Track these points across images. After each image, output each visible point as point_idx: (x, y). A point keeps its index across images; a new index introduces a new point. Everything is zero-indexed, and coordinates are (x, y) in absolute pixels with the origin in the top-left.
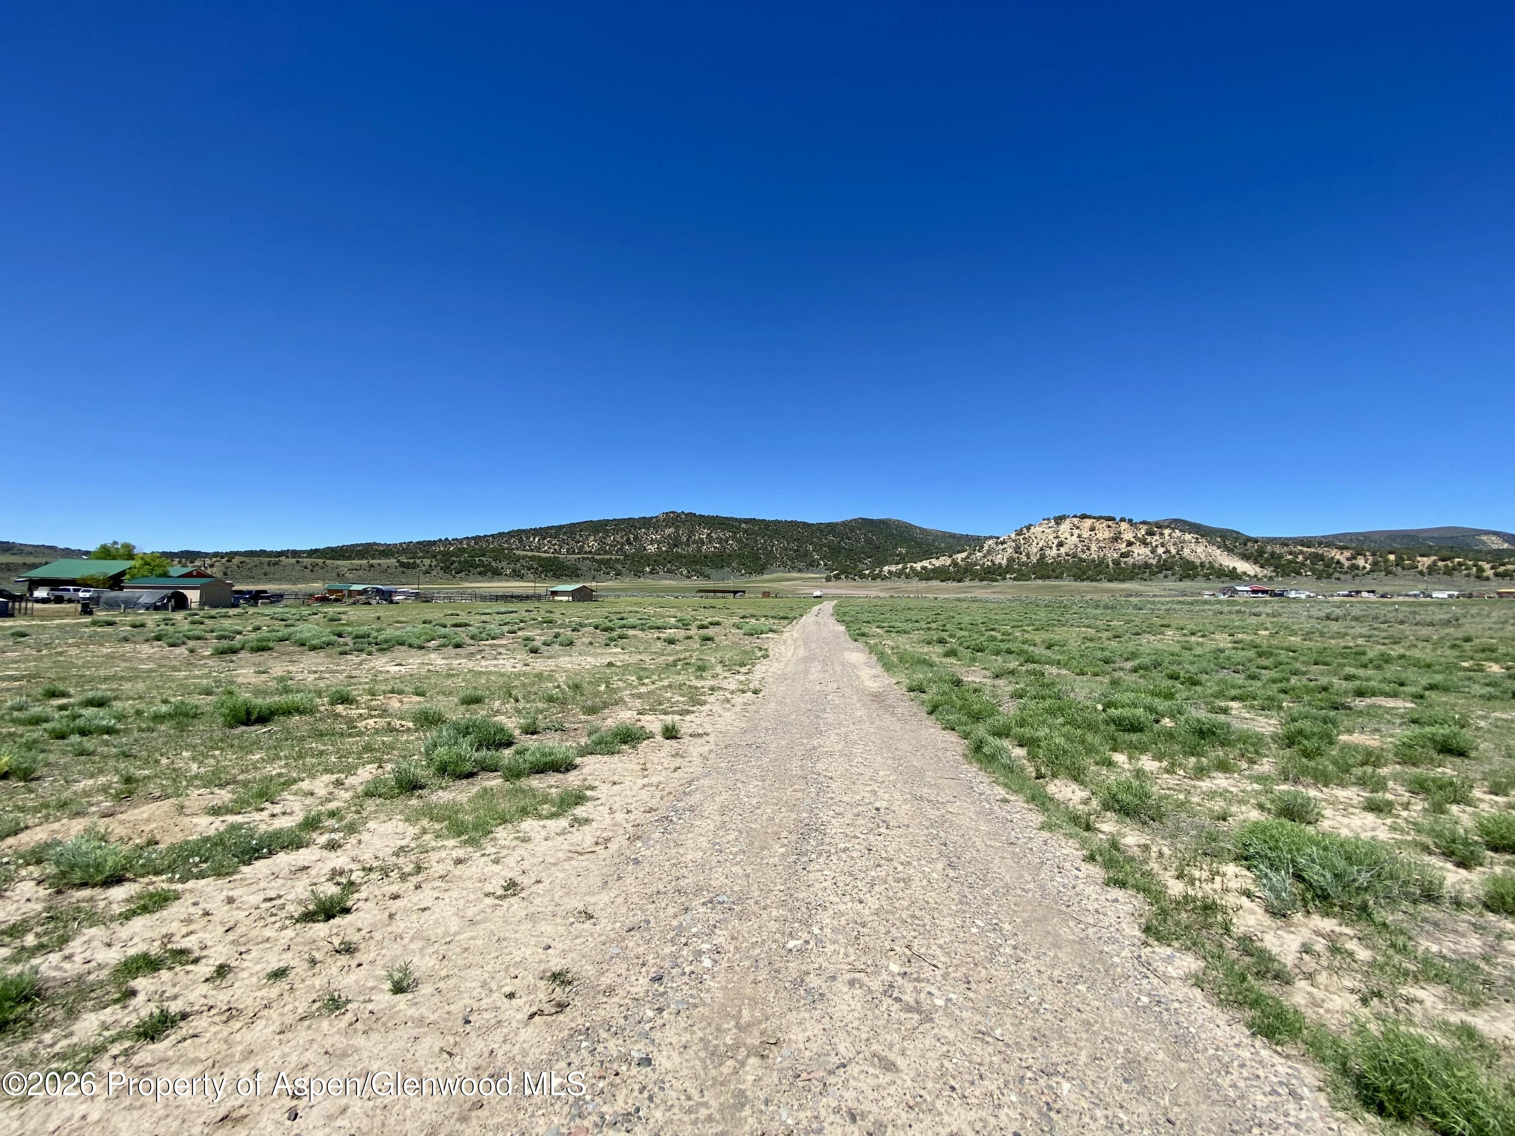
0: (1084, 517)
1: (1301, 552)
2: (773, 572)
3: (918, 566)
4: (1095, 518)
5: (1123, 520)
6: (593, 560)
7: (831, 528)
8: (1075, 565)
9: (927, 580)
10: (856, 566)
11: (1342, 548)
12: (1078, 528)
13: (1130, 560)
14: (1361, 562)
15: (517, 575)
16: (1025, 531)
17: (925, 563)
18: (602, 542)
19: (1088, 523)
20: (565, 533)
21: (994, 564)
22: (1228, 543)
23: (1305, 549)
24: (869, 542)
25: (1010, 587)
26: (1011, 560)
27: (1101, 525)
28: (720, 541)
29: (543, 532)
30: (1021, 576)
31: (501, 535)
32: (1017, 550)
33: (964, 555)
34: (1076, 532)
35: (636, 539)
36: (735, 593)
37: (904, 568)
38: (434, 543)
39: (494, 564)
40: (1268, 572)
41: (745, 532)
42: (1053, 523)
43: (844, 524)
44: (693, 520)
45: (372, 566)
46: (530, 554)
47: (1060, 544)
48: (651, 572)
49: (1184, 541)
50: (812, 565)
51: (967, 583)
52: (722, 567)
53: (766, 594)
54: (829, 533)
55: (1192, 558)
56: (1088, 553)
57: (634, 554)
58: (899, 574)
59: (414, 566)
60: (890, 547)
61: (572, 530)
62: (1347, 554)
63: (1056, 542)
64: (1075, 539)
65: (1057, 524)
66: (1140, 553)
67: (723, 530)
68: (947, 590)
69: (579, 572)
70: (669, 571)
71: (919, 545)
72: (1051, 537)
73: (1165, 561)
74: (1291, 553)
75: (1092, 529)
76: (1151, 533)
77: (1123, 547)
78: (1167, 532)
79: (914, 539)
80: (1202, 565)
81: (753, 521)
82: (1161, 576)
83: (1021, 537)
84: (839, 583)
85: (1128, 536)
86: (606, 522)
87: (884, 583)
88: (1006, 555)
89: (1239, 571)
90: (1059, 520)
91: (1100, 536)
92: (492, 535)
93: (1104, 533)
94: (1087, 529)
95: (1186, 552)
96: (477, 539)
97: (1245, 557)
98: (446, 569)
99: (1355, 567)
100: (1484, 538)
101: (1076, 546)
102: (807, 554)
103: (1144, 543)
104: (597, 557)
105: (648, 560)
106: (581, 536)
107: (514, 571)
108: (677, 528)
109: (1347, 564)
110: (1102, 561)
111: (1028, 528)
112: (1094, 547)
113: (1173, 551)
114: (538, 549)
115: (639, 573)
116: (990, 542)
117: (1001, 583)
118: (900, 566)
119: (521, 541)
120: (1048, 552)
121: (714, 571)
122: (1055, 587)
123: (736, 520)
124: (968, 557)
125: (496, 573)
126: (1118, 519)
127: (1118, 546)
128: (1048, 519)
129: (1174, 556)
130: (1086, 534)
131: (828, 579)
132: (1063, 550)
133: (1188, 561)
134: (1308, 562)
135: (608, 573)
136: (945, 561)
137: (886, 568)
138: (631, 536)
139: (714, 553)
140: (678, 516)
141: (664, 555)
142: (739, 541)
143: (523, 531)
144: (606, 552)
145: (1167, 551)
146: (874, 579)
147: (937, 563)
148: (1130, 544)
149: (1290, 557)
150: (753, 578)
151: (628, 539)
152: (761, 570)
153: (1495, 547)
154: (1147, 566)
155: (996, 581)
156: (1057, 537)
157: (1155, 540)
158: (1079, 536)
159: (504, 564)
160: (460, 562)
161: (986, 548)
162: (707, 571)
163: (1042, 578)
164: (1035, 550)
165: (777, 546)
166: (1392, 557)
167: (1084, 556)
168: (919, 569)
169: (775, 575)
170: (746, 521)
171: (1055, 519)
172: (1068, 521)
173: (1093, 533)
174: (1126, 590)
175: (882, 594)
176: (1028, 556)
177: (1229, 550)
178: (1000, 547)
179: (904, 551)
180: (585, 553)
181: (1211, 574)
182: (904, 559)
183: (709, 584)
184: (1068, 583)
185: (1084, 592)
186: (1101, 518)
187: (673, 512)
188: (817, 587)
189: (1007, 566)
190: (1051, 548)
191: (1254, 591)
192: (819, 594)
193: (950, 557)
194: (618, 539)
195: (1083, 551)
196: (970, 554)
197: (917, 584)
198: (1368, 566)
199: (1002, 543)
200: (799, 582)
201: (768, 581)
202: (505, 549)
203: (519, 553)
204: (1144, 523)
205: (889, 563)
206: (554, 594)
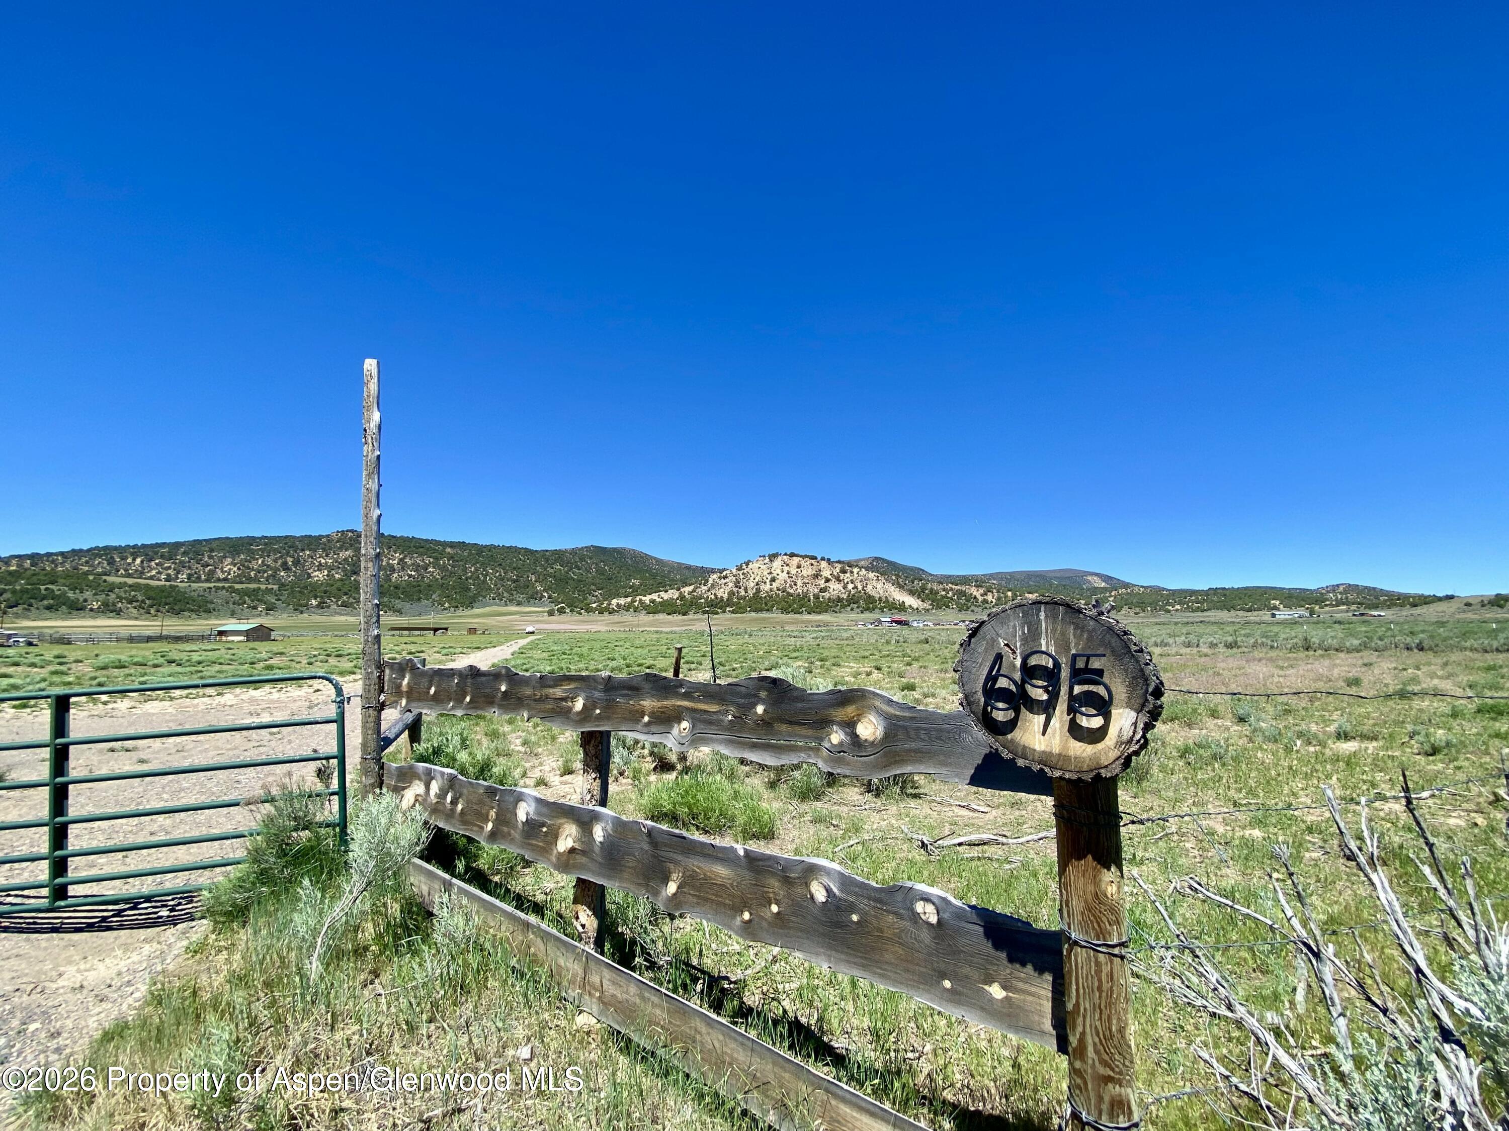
0: (792, 555)
1: (951, 589)
2: (485, 606)
3: (647, 599)
4: (801, 556)
5: (823, 559)
6: (232, 590)
7: (558, 556)
8: (784, 599)
9: (655, 613)
10: (585, 599)
11: (977, 586)
12: (787, 565)
13: (826, 595)
14: (989, 597)
15: (110, 609)
16: (744, 567)
17: (654, 596)
18: (244, 566)
19: (796, 560)
20: (184, 553)
21: (716, 598)
22: (900, 580)
23: (954, 587)
24: (601, 572)
25: (728, 620)
26: (731, 593)
27: (806, 563)
28: (417, 568)
29: (149, 552)
30: (739, 609)
31: (77, 553)
32: (737, 584)
33: (691, 588)
34: (786, 569)
35: (296, 563)
36: (436, 630)
37: (633, 601)
39: (71, 594)
40: (927, 605)
41: (451, 557)
42: (767, 560)
43: (574, 552)
46: (130, 581)
47: (773, 580)
48: (320, 606)
49: (869, 579)
50: (534, 598)
51: (691, 616)
52: (419, 599)
53: (473, 631)
54: (556, 561)
55: (873, 593)
56: (795, 588)
57: (293, 585)
58: (627, 608)
60: (623, 579)
61: (196, 548)
62: (981, 591)
63: (769, 577)
64: (785, 575)
65: (771, 561)
66: (835, 588)
67: (421, 555)
68: (670, 623)
69: (211, 606)
70: (345, 605)
71: (654, 576)
72: (765, 573)
73: (853, 595)
74: (944, 590)
75: (799, 567)
76: (844, 571)
77: (822, 583)
78: (856, 570)
79: (649, 570)
80: (880, 599)
81: (462, 545)
82: (849, 608)
83: (741, 573)
84: (563, 617)
85: (826, 573)
86: (252, 540)
87: (611, 617)
88: (728, 589)
89: (907, 604)
90: (773, 557)
91: (805, 573)
92: (62, 554)
93: (808, 571)
94: (795, 566)
96: (35, 558)
97: (912, 593)
99: (985, 601)
100: (1090, 578)
101: (785, 582)
102: (528, 585)
103: (838, 579)
104: (237, 586)
105: (314, 590)
106: (210, 557)
107: (106, 604)
108: (357, 550)
109: (980, 599)
110: (806, 595)
111: (747, 564)
112: (799, 583)
113: (860, 588)
114: (141, 574)
115: (300, 608)
116: (715, 576)
117: (721, 616)
118: (629, 599)
119: (111, 562)
120: (762, 587)
121: (408, 605)
122: (764, 619)
123: (438, 543)
124: (694, 591)
125: (77, 608)
126: (819, 558)
127: (818, 582)
128: (764, 556)
129: (860, 592)
130: (794, 571)
131: (551, 613)
132: (775, 585)
133: (870, 596)
134: (956, 597)
135: (255, 608)
136: (672, 594)
137: (614, 602)
138: (290, 561)
139: (409, 584)
141: (339, 584)
142: (443, 568)
143: (116, 548)
144: (250, 580)
145: (855, 587)
146: (601, 613)
147: (666, 596)
148: (827, 580)
149: (943, 593)
150: (460, 612)
151: (285, 564)
152: (471, 603)
153: (1096, 585)
154: (839, 600)
155: (717, 613)
156: (771, 573)
157: (847, 577)
158: (788, 573)
159: (88, 594)
160: (14, 592)
161: (711, 581)
162: (398, 604)
163: (757, 610)
164: (752, 585)
165: (492, 576)
166: (1010, 594)
167: (791, 591)
168: (648, 602)
169: (487, 609)
170: (452, 545)
171: (770, 556)
172: (780, 558)
173: (799, 570)
174: (819, 621)
175: (603, 629)
176: (746, 590)
177: (901, 587)
178: (723, 581)
179: (637, 582)
180: (219, 580)
181: (885, 607)
182: (635, 591)
183: (403, 621)
184: (776, 615)
185: (787, 623)
186: (806, 556)
187: (352, 531)
188: (532, 622)
189: (728, 600)
190: (765, 583)
191: (892, 622)
192: (530, 629)
193: (678, 589)
194: (269, 561)
195: (791, 586)
196: (697, 588)
197: (643, 617)
198: (994, 601)
199: (725, 577)
200: (517, 617)
201: (478, 616)
202: (86, 574)
203: (111, 579)
204: (839, 562)
205: (618, 596)
206: (221, 633)
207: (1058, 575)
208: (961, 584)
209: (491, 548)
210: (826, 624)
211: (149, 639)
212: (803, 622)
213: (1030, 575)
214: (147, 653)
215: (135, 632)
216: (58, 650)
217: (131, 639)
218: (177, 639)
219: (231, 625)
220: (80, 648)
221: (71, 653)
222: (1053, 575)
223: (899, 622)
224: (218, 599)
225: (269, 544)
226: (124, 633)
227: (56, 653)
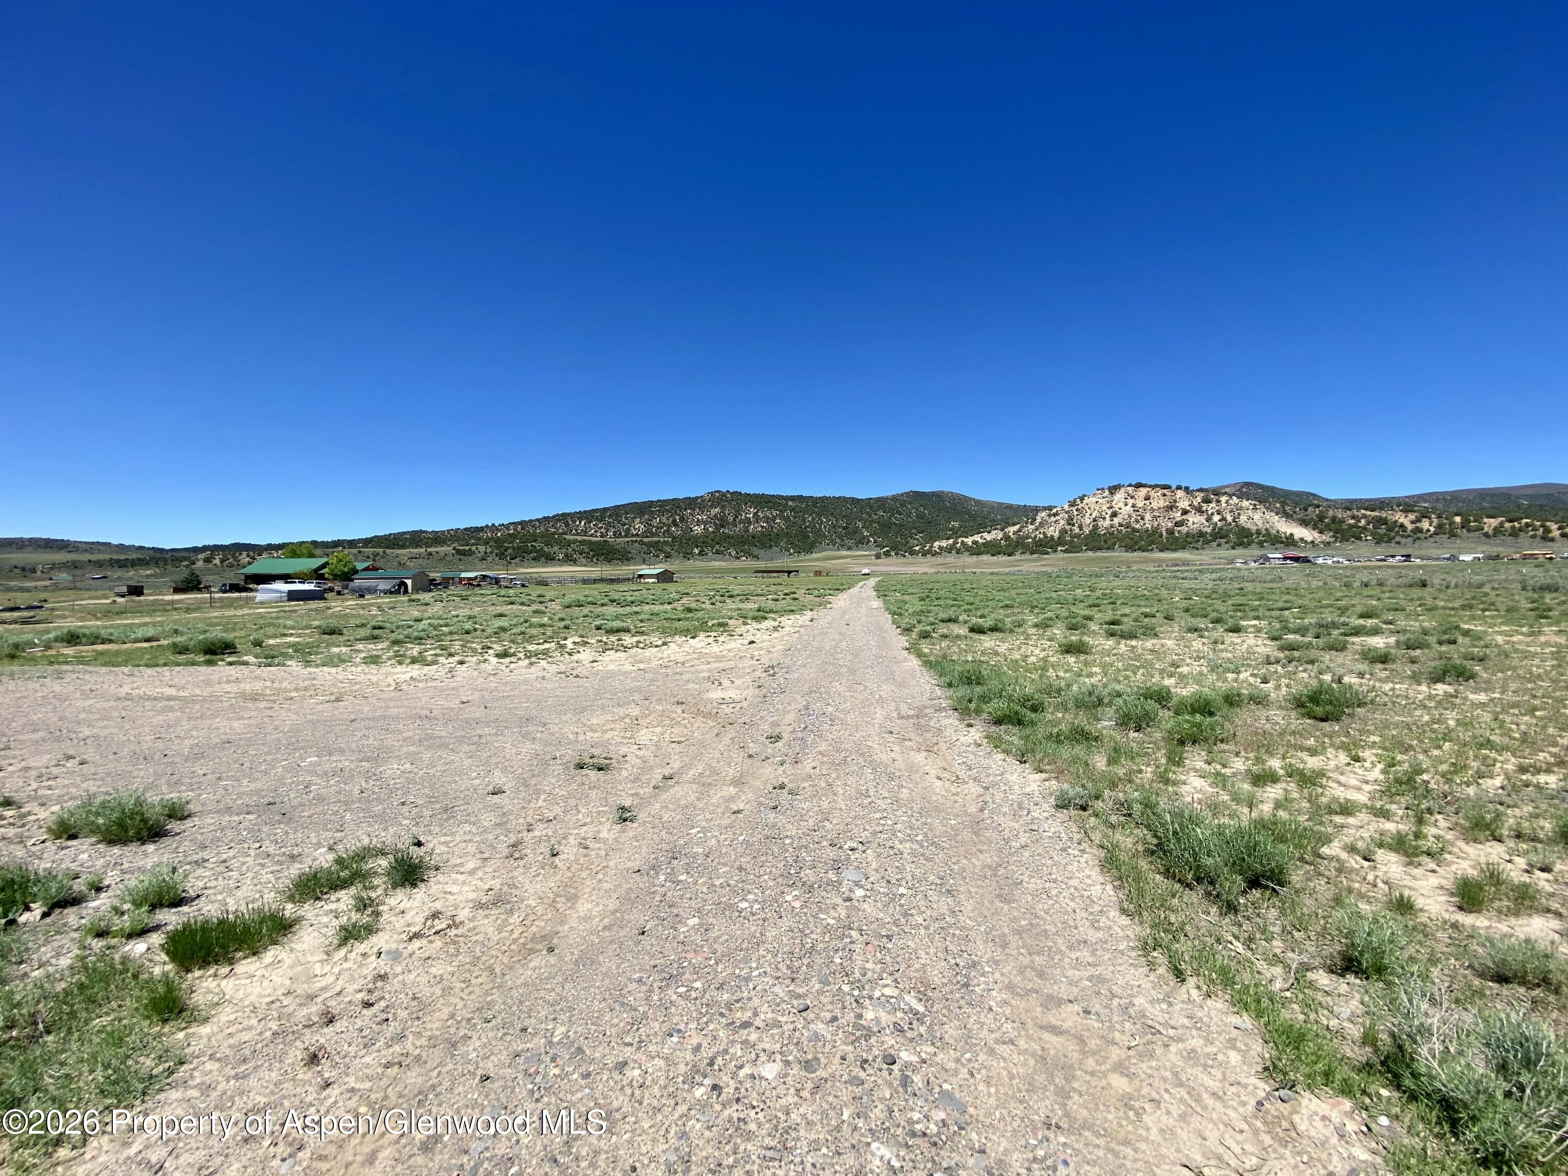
0: (1139, 486)
1: (1364, 516)
2: (822, 551)
3: (969, 541)
4: (1150, 486)
5: (1179, 488)
6: (644, 543)
7: (881, 502)
8: (1127, 535)
9: (978, 554)
10: (908, 543)
11: (1405, 511)
12: (1132, 497)
13: (1184, 529)
14: (1425, 525)
15: (569, 559)
16: (1078, 502)
17: (977, 538)
18: (648, 524)
19: (1143, 492)
20: (610, 516)
21: (1046, 537)
22: (1287, 508)
23: (1368, 513)
24: (921, 516)
25: (1060, 560)
26: (1063, 532)
27: (1156, 494)
28: (767, 520)
29: (589, 516)
30: (1073, 548)
31: (546, 519)
32: (1070, 521)
33: (1016, 528)
34: (1130, 501)
35: (682, 519)
36: (789, 572)
37: (955, 543)
38: (481, 529)
39: (546, 549)
40: (1327, 537)
41: (792, 510)
42: (1107, 493)
43: (894, 498)
44: (738, 499)
45: (430, 554)
46: (579, 538)
47: (1114, 515)
48: (700, 554)
49: (1241, 508)
50: (862, 542)
51: (1018, 556)
52: (771, 547)
53: (818, 573)
54: (879, 508)
55: (1249, 525)
56: (1142, 522)
57: (681, 537)
58: (949, 550)
59: (470, 553)
60: (943, 521)
61: (616, 513)
62: (1412, 517)
63: (1109, 512)
64: (1129, 508)
65: (1112, 493)
66: (1195, 521)
67: (770, 508)
68: (997, 565)
69: (630, 556)
70: (717, 552)
71: (973, 517)
72: (1104, 508)
73: (1220, 529)
74: (1353, 517)
75: (1147, 498)
76: (1207, 501)
77: (1178, 516)
78: (1224, 499)
79: (968, 512)
80: (1258, 532)
81: (800, 498)
82: (1215, 544)
83: (1074, 509)
84: (888, 560)
85: (1184, 504)
86: (651, 504)
87: (934, 559)
88: (1059, 527)
89: (1297, 537)
90: (1113, 490)
91: (1155, 505)
92: (538, 520)
93: (1159, 502)
94: (1142, 498)
95: (1243, 519)
96: (522, 523)
97: (1304, 523)
98: (501, 556)
99: (1419, 530)
101: (1130, 516)
102: (856, 531)
103: (1200, 510)
104: (645, 540)
105: (696, 541)
106: (626, 518)
107: (566, 555)
108: (723, 507)
109: (1410, 527)
110: (1155, 531)
111: (1082, 499)
112: (1148, 517)
113: (1229, 519)
114: (585, 533)
115: (688, 555)
116: (1043, 514)
117: (1052, 556)
118: (951, 541)
119: (567, 525)
120: (1100, 523)
121: (762, 551)
122: (1106, 558)
123: (782, 497)
124: (1020, 530)
125: (550, 559)
126: (1174, 487)
127: (1172, 514)
128: (1103, 489)
129: (1230, 524)
130: (1140, 504)
131: (878, 556)
132: (1116, 521)
133: (1243, 528)
134: (1371, 526)
135: (659, 556)
136: (996, 535)
137: (936, 544)
138: (677, 517)
139: (762, 533)
140: (724, 495)
141: (712, 536)
142: (787, 519)
143: (568, 514)
144: (653, 535)
145: (1223, 519)
146: (924, 555)
147: (988, 537)
148: (1185, 512)
149: (1352, 522)
150: (802, 557)
151: (674, 521)
152: (810, 549)
154: (1201, 534)
155: (1047, 553)
156: (1111, 507)
157: (1211, 507)
158: (1133, 506)
159: (556, 548)
160: (513, 548)
161: (1039, 520)
162: (755, 551)
163: (1093, 549)
164: (1088, 521)
165: (826, 523)
166: (1458, 519)
167: (1138, 526)
168: (970, 544)
169: (824, 553)
170: (793, 498)
171: (1110, 489)
172: (1123, 490)
173: (1147, 502)
174: (1175, 559)
175: (930, 570)
176: (1081, 527)
177: (1288, 516)
178: (1053, 519)
179: (957, 524)
180: (633, 535)
181: (1266, 541)
182: (956, 533)
183: (761, 565)
184: (1119, 554)
185: (1133, 562)
186: (1157, 486)
187: (718, 492)
188: (866, 565)
189: (1059, 538)
190: (1104, 519)
191: (1285, 558)
192: (866, 571)
193: (1002, 530)
194: (664, 520)
195: (1137, 521)
196: (1023, 527)
197: (967, 559)
198: (1432, 529)
199: (1055, 515)
200: (848, 560)
201: (818, 560)
202: (553, 534)
203: (567, 537)
204: (1201, 490)
205: (939, 538)
206: (640, 576)
207: (1530, 492)
208: (1381, 509)
209: (823, 499)
210: (1186, 563)
211: (595, 581)
212: (1154, 561)
213: (1483, 494)
214: (596, 593)
215: (586, 576)
216: (540, 590)
217: (585, 581)
218: (612, 581)
219: (646, 571)
220: (553, 589)
221: (549, 593)
222: (1521, 492)
223: (1296, 559)
224: (634, 549)
225: (662, 504)
226: (580, 576)
227: (538, 593)
